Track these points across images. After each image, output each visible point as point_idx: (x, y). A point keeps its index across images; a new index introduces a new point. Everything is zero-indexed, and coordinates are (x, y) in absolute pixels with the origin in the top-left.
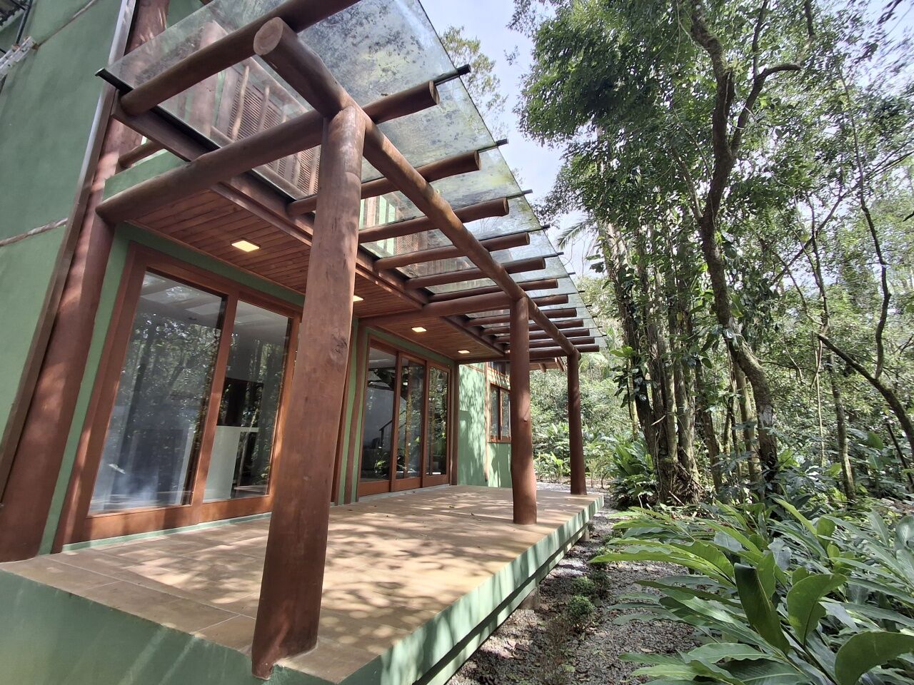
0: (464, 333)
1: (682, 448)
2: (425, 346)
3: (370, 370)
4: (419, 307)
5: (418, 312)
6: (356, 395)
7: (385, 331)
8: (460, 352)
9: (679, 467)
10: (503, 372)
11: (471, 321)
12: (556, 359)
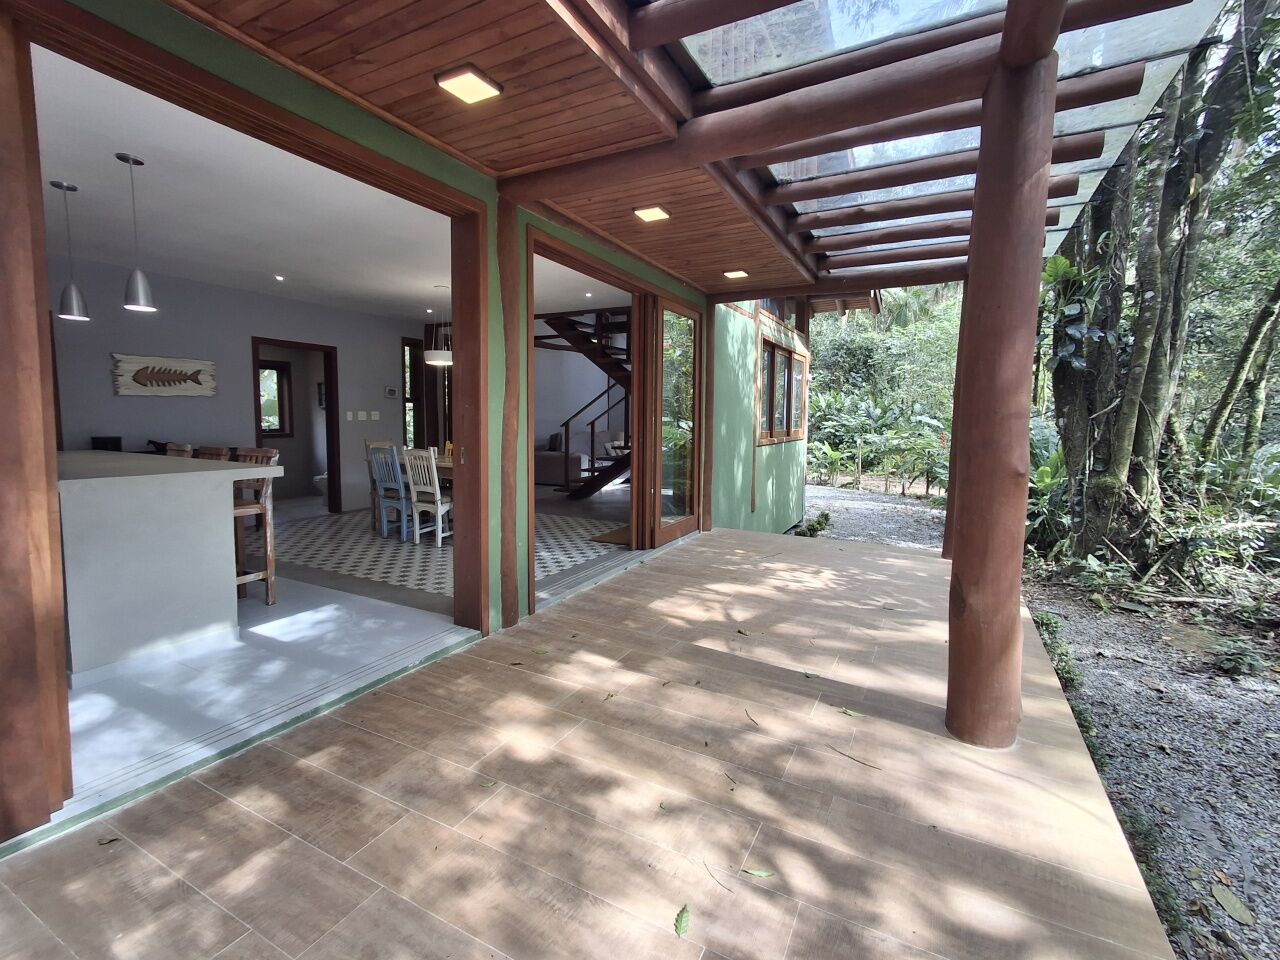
0: (760, 222)
1: (1141, 458)
2: (654, 262)
3: (537, 317)
4: (670, 130)
5: (667, 144)
6: (508, 383)
7: (569, 222)
8: (726, 274)
9: (1127, 493)
10: (782, 318)
11: (779, 190)
12: (872, 292)
